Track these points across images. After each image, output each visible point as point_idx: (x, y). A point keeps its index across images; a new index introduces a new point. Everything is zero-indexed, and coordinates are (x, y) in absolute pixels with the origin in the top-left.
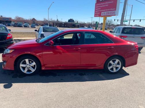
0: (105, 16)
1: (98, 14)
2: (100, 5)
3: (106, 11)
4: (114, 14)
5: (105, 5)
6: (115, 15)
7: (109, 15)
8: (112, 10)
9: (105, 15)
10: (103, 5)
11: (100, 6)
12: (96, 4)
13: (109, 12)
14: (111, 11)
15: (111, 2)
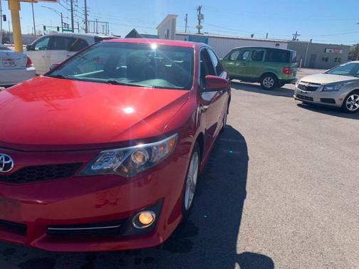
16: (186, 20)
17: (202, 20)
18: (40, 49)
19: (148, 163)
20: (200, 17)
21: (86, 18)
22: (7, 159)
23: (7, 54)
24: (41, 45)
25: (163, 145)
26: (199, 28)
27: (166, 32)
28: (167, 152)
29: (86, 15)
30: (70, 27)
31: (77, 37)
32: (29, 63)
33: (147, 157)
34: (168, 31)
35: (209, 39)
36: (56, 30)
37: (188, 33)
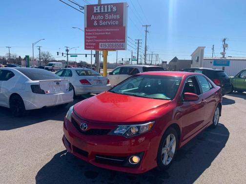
0: (105, 49)
1: (92, 46)
2: (94, 32)
3: (108, 42)
4: (122, 48)
5: (105, 32)
6: (124, 49)
7: (114, 48)
8: (118, 42)
9: (107, 48)
10: (100, 32)
11: (96, 34)
12: (85, 29)
13: (114, 44)
14: (116, 42)
15: (115, 30)
16: (213, 49)
17: (226, 48)
18: (116, 74)
19: (138, 133)
20: (225, 46)
21: (145, 52)
22: (85, 125)
23: (99, 78)
24: (116, 72)
25: (146, 126)
26: (223, 54)
27: (197, 58)
28: (147, 129)
29: (146, 50)
30: (136, 58)
31: (134, 68)
32: (108, 82)
33: (137, 130)
34: (198, 57)
35: (231, 61)
36: (128, 60)
37: (214, 58)
